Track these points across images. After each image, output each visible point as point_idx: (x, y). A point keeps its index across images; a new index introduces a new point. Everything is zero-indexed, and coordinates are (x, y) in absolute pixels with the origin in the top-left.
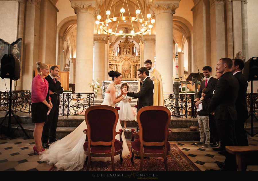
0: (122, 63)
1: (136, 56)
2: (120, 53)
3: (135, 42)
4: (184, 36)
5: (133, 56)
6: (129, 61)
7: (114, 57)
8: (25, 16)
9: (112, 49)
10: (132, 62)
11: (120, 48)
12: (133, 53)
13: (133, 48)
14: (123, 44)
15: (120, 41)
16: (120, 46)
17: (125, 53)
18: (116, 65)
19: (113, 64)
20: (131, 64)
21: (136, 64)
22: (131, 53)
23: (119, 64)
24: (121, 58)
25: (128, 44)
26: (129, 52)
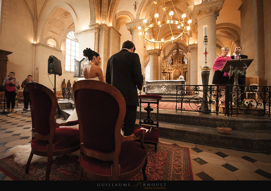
0: (174, 71)
1: (186, 65)
2: (172, 64)
3: (184, 54)
4: (233, 42)
5: (183, 65)
6: (179, 69)
7: (167, 67)
8: (99, 41)
9: (166, 61)
10: (182, 69)
11: (172, 60)
12: (183, 63)
13: (183, 59)
14: (174, 56)
15: (172, 54)
16: (172, 58)
17: (176, 63)
18: (169, 73)
19: (166, 72)
20: (181, 71)
21: (185, 71)
22: (181, 62)
23: (172, 72)
24: (172, 67)
25: (179, 56)
26: (179, 62)
